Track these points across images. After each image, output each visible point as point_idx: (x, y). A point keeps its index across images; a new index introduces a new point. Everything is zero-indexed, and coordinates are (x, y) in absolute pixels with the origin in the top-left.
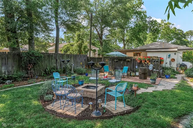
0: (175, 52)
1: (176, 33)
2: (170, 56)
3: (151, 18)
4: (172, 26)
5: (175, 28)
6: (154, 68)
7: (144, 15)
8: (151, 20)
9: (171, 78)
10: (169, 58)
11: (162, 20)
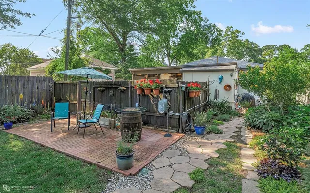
0: (231, 72)
1: (249, 48)
2: (221, 79)
3: (208, 20)
4: (241, 35)
5: (247, 40)
6: (169, 109)
7: (199, 17)
8: (208, 23)
9: (209, 132)
10: (221, 83)
11: (228, 27)
